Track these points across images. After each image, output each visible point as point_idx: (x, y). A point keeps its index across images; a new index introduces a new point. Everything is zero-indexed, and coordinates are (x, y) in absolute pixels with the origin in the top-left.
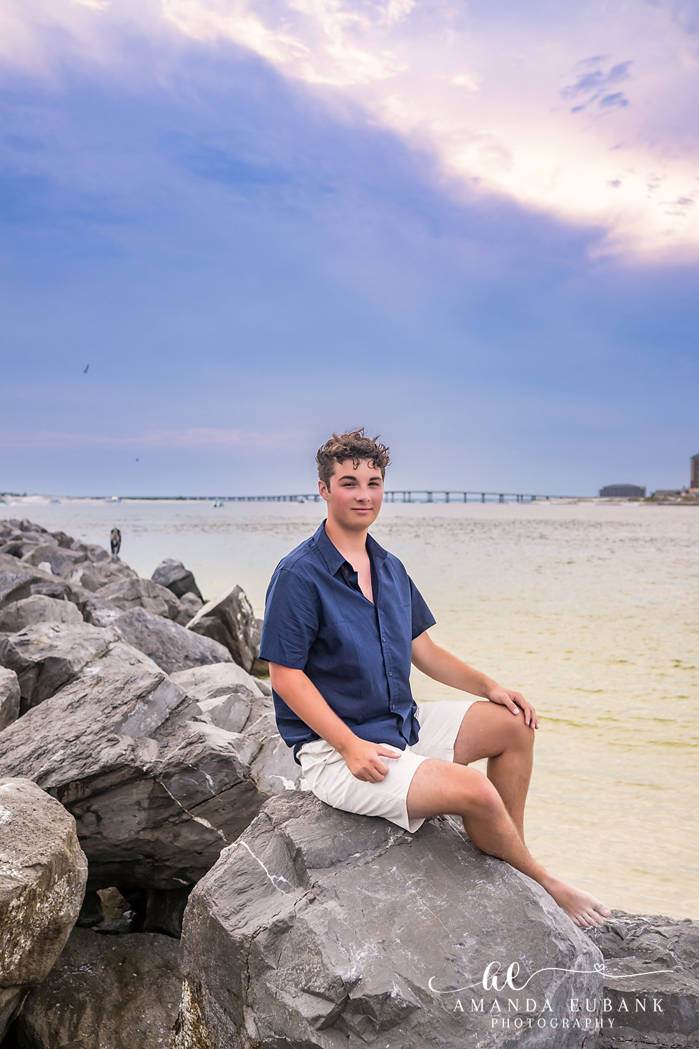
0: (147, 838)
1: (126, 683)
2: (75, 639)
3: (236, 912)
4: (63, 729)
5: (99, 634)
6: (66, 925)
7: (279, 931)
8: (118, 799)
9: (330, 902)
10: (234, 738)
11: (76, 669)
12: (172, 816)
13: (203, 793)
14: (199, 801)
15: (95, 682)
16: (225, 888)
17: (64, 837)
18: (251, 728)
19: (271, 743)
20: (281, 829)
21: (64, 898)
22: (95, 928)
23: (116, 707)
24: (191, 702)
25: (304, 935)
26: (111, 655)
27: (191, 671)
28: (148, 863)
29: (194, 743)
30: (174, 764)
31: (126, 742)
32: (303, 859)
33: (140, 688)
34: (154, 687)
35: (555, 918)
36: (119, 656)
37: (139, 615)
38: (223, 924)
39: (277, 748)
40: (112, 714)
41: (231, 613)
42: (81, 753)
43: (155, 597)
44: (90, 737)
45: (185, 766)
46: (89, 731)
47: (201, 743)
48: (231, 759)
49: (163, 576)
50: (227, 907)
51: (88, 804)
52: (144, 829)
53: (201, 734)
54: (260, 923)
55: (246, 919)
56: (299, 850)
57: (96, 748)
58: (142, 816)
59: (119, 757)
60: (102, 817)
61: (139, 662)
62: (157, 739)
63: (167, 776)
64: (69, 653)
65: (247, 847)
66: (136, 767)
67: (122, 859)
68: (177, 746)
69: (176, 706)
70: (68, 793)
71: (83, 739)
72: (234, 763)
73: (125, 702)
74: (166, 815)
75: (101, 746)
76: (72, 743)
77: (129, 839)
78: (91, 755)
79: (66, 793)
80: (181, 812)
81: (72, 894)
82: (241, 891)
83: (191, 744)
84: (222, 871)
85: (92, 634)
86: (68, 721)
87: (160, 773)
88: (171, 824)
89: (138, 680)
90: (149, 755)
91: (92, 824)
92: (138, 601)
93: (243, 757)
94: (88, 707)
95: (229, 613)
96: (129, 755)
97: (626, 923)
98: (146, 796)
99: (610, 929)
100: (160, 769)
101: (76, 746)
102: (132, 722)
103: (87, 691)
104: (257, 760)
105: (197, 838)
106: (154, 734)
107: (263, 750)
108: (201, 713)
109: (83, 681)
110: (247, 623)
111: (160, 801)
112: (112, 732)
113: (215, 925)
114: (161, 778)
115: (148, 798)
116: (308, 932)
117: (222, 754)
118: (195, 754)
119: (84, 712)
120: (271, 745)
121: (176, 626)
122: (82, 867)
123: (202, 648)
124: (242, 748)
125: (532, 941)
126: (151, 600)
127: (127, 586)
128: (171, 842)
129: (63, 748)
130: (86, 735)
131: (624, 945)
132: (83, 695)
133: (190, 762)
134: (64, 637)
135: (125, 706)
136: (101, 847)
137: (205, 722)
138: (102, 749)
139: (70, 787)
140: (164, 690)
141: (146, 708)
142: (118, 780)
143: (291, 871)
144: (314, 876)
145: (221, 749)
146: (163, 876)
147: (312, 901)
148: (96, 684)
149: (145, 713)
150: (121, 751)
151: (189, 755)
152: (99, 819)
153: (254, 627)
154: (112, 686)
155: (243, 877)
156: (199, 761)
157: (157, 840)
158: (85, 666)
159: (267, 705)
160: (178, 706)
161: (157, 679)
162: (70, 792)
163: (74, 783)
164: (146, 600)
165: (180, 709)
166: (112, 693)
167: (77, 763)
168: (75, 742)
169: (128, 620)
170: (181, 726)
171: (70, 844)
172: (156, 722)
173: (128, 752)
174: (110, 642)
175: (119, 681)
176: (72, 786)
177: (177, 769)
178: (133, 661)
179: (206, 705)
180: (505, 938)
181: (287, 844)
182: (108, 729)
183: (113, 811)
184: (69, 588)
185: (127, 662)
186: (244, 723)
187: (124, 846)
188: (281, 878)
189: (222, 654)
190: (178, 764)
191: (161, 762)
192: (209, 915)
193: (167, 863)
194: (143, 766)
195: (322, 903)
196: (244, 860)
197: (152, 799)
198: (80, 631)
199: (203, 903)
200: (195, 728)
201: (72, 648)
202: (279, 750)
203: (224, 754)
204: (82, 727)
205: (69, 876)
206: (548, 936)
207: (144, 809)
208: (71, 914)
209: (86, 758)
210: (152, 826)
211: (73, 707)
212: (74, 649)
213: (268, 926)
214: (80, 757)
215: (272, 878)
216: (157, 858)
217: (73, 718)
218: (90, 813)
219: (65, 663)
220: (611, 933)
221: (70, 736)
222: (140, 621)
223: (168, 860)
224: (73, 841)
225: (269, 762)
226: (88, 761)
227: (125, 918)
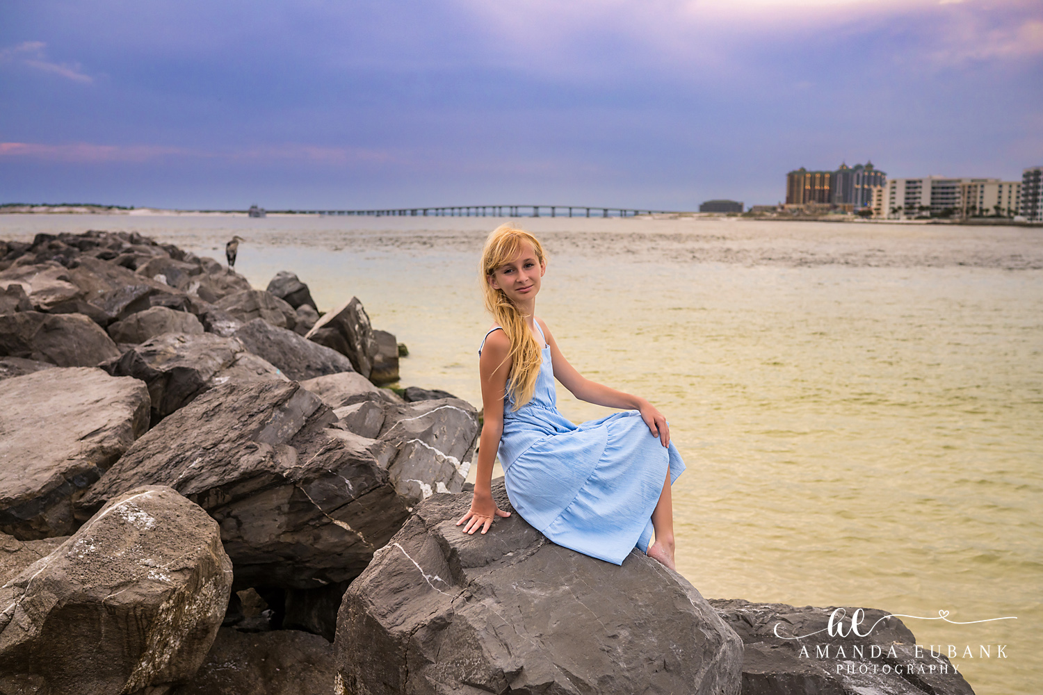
0: (287, 541)
1: (261, 392)
2: (201, 350)
3: (393, 611)
4: (200, 437)
5: (225, 344)
6: (213, 625)
7: (437, 628)
8: (259, 504)
9: (487, 599)
10: (372, 444)
11: (205, 378)
12: (312, 519)
13: (342, 497)
14: (338, 505)
15: (228, 391)
16: (381, 588)
17: (209, 542)
18: (387, 434)
19: (407, 449)
20: (434, 530)
21: (211, 600)
22: (236, 627)
23: (252, 416)
24: (326, 409)
25: (463, 631)
26: (238, 365)
27: (315, 380)
28: (289, 564)
29: (332, 449)
30: (313, 470)
31: (264, 449)
32: (458, 559)
33: (275, 396)
34: (290, 395)
35: (701, 609)
36: (246, 366)
37: (260, 326)
38: (380, 622)
39: (413, 453)
40: (249, 422)
41: (349, 324)
42: (220, 461)
43: (273, 309)
44: (227, 445)
45: (325, 471)
46: (226, 438)
47: (340, 449)
48: (370, 465)
49: (278, 288)
50: (384, 606)
51: (228, 510)
52: (284, 533)
53: (339, 441)
54: (418, 620)
55: (404, 617)
56: (454, 551)
57: (235, 455)
58: (282, 519)
59: (259, 463)
60: (243, 521)
61: (267, 371)
62: (294, 446)
63: (307, 481)
64: (196, 363)
65: (401, 548)
66: (277, 473)
67: (263, 562)
68: (316, 452)
69: (312, 413)
70: (208, 499)
71: (222, 446)
72: (373, 468)
73: (261, 410)
74: (306, 519)
75: (240, 453)
76: (210, 451)
77: (270, 542)
78: (229, 462)
79: (206, 499)
80: (321, 516)
81: (218, 596)
82: (397, 591)
83: (329, 450)
84: (377, 571)
85: (218, 344)
86: (204, 429)
87: (300, 479)
88: (311, 528)
89: (273, 389)
90: (288, 461)
91: (232, 529)
92: (256, 312)
93: (381, 462)
94: (223, 415)
95: (347, 324)
96: (269, 462)
97: (754, 611)
98: (286, 501)
99: (740, 618)
100: (299, 475)
101: (214, 454)
102: (269, 431)
103: (221, 400)
104: (394, 465)
105: (337, 540)
106: (292, 441)
107: (400, 455)
108: (336, 420)
109: (216, 390)
110: (364, 334)
111: (299, 505)
112: (249, 439)
113: (371, 623)
114: (301, 483)
115: (289, 503)
116: (467, 628)
117: (360, 459)
118: (334, 460)
119: (219, 420)
120: (408, 450)
121: (297, 337)
122: (228, 570)
123: (323, 358)
124: (380, 454)
125: (681, 631)
126: (269, 311)
127: (244, 298)
128: (312, 545)
129: (201, 455)
130: (224, 443)
131: (753, 631)
132: (217, 403)
133: (329, 468)
134: (190, 348)
135: (261, 414)
136: (242, 551)
137: (342, 429)
138: (241, 456)
139: (211, 493)
140: (300, 398)
141: (282, 415)
142: (258, 486)
143: (446, 570)
144: (470, 575)
145: (359, 455)
146: (302, 577)
147: (469, 599)
148: (231, 393)
149: (282, 420)
150: (260, 458)
151: (328, 461)
152: (239, 524)
153: (371, 337)
154: (247, 395)
155: (399, 577)
156: (338, 466)
157: (298, 543)
158: (214, 375)
159: (401, 412)
160: (314, 414)
161: (292, 388)
162: (210, 499)
163: (214, 490)
164: (264, 311)
165: (316, 416)
166: (247, 402)
167: (217, 470)
168: (212, 450)
169: (249, 331)
170: (318, 433)
171: (215, 549)
172: (293, 429)
173: (267, 459)
174: (237, 352)
175: (254, 390)
176: (212, 492)
177: (317, 474)
178: (260, 371)
179: (341, 412)
180: (656, 629)
181: (441, 545)
182: (246, 436)
183: (254, 515)
184: (188, 299)
185: (255, 372)
186: (379, 429)
187: (266, 549)
188: (436, 577)
189: (343, 364)
190: (318, 470)
191: (301, 468)
192: (365, 614)
193: (308, 565)
194: (283, 472)
195: (480, 601)
196: (399, 561)
197: (292, 504)
198: (206, 342)
199: (358, 602)
200: (333, 435)
201: (199, 358)
202: (415, 455)
203: (363, 459)
204: (219, 435)
205: (216, 579)
206: (696, 626)
207: (284, 514)
208: (218, 615)
209: (226, 465)
210: (292, 529)
211: (208, 416)
212: (202, 359)
213: (427, 623)
214: (219, 464)
215: (427, 578)
216: (297, 560)
217: (209, 426)
218: (230, 519)
219: (193, 373)
220: (742, 621)
221: (207, 444)
222: (261, 332)
223: (308, 561)
224: (218, 545)
225: (406, 467)
226: (227, 468)
227: (264, 617)
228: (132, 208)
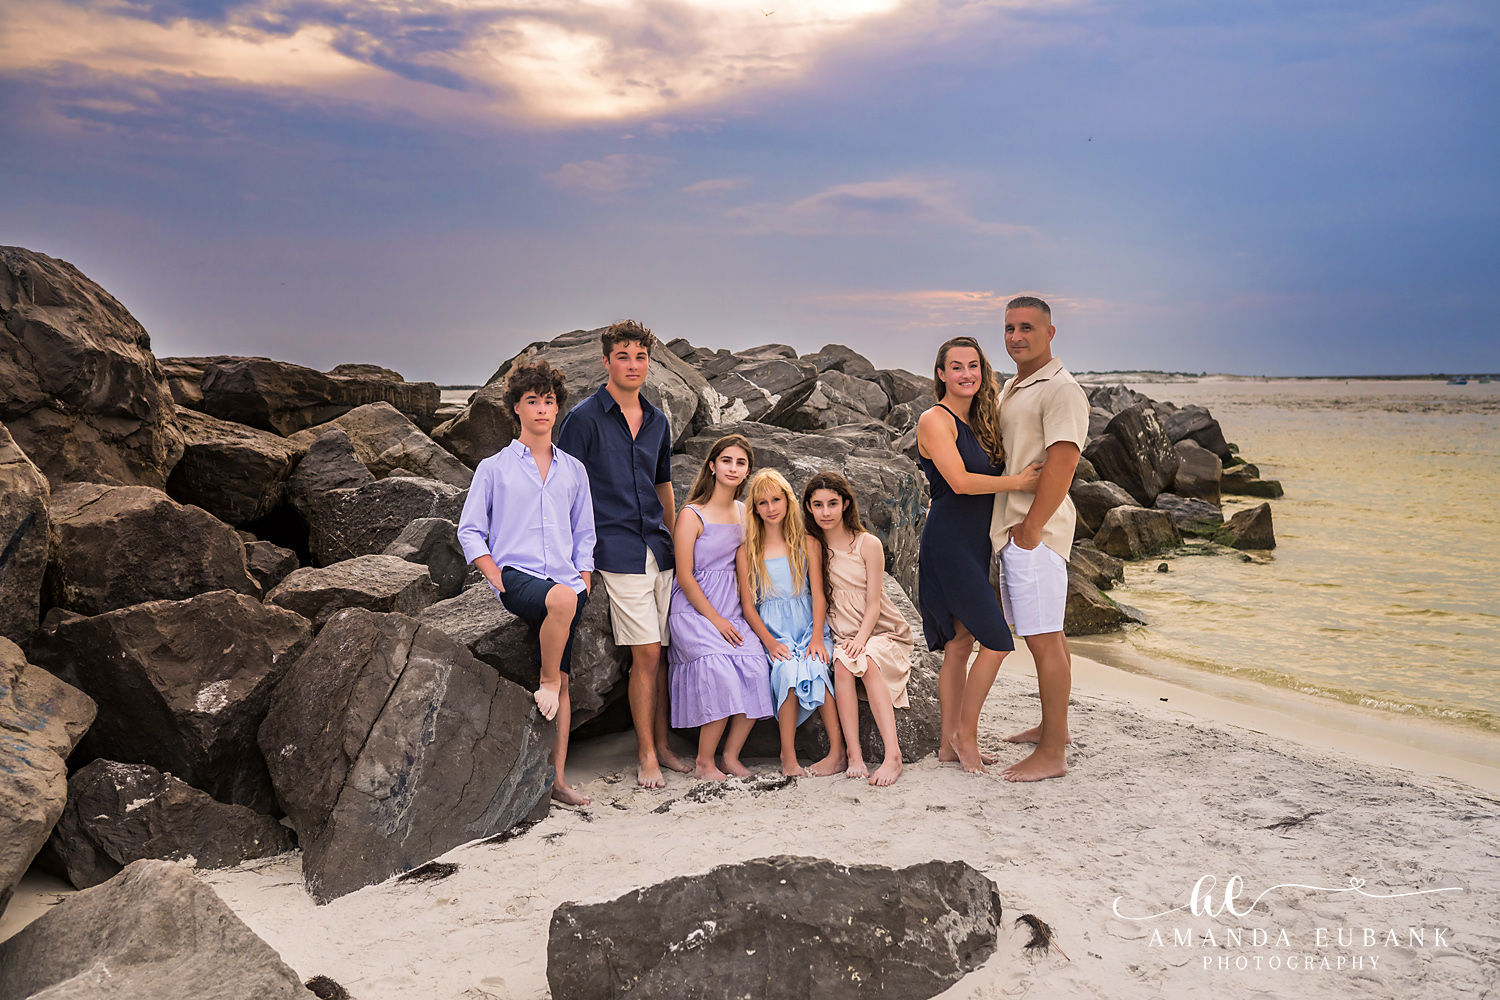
110: (1153, 444)
228: (1204, 375)
